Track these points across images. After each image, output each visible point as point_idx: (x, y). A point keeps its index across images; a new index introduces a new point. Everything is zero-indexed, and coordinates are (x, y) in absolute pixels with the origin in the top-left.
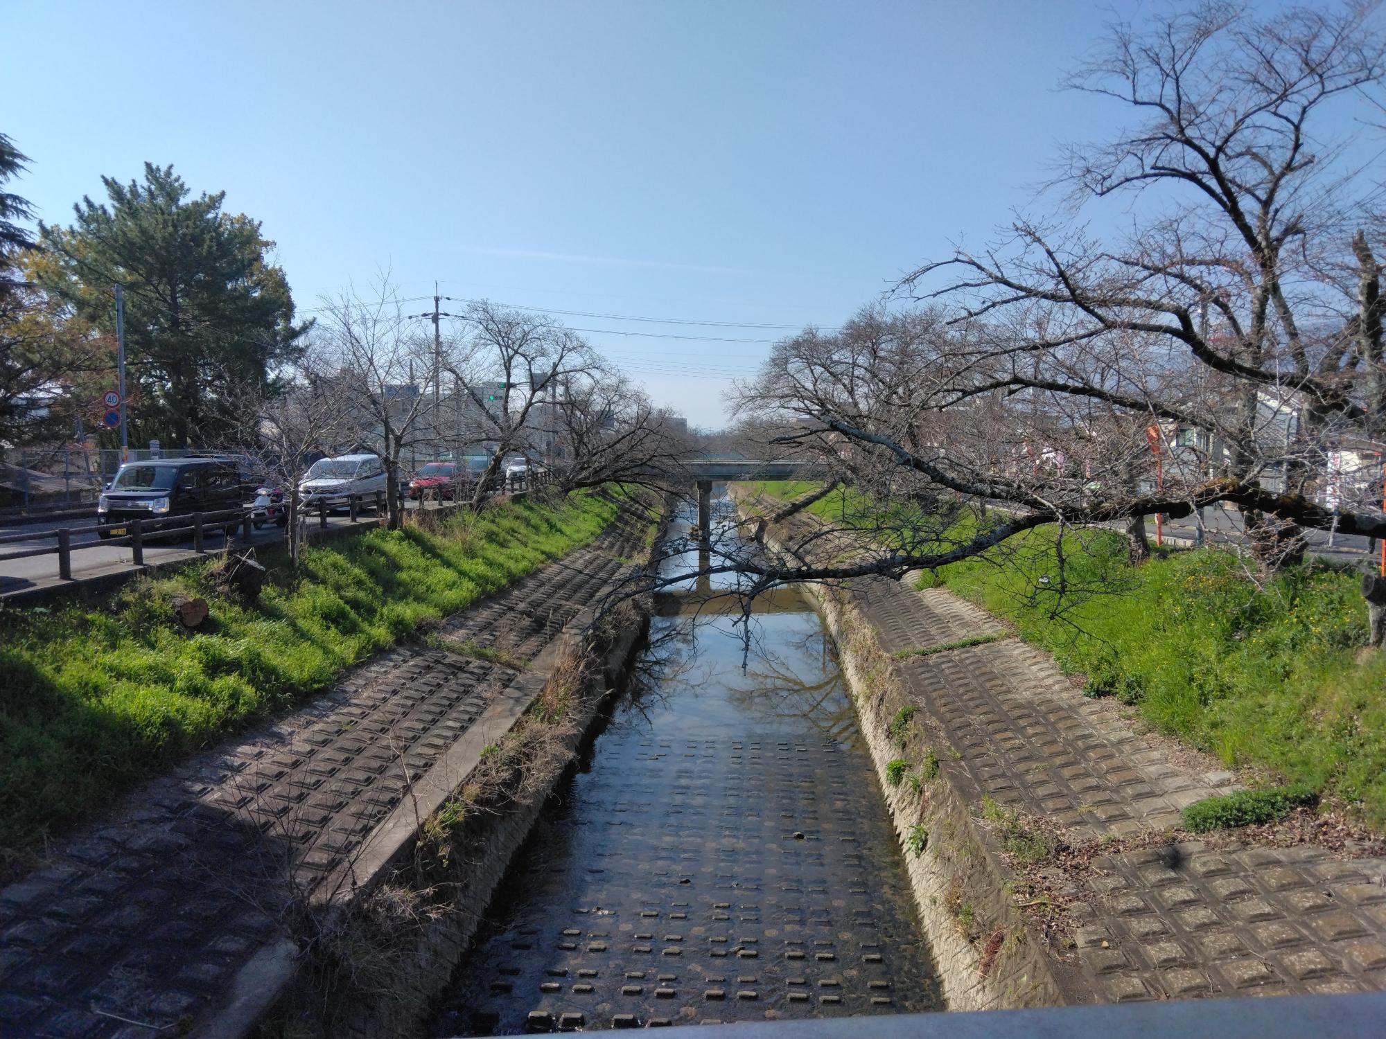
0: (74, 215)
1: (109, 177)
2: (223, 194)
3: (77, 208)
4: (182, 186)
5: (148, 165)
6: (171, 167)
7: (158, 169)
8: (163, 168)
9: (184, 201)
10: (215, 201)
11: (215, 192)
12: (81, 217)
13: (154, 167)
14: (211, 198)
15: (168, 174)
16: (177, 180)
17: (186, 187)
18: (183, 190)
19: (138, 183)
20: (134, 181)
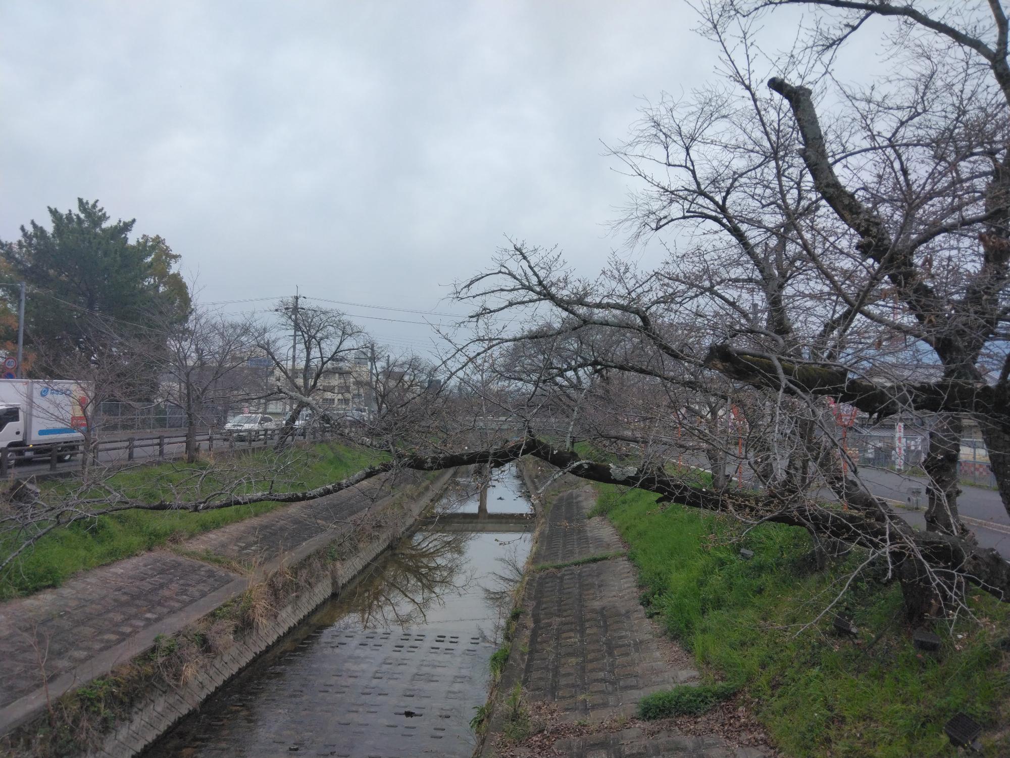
0: (21, 233)
1: (53, 207)
2: (134, 221)
3: (22, 229)
4: (104, 214)
5: (80, 200)
6: (97, 201)
7: (87, 203)
8: (91, 203)
9: (105, 225)
10: (127, 226)
11: (128, 219)
12: (25, 234)
13: (85, 201)
14: (124, 223)
15: (94, 206)
16: (101, 210)
17: (107, 215)
18: (104, 217)
19: (73, 212)
20: (70, 211)
